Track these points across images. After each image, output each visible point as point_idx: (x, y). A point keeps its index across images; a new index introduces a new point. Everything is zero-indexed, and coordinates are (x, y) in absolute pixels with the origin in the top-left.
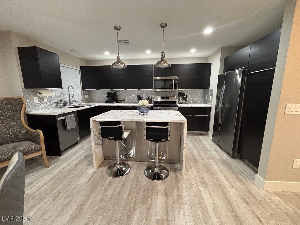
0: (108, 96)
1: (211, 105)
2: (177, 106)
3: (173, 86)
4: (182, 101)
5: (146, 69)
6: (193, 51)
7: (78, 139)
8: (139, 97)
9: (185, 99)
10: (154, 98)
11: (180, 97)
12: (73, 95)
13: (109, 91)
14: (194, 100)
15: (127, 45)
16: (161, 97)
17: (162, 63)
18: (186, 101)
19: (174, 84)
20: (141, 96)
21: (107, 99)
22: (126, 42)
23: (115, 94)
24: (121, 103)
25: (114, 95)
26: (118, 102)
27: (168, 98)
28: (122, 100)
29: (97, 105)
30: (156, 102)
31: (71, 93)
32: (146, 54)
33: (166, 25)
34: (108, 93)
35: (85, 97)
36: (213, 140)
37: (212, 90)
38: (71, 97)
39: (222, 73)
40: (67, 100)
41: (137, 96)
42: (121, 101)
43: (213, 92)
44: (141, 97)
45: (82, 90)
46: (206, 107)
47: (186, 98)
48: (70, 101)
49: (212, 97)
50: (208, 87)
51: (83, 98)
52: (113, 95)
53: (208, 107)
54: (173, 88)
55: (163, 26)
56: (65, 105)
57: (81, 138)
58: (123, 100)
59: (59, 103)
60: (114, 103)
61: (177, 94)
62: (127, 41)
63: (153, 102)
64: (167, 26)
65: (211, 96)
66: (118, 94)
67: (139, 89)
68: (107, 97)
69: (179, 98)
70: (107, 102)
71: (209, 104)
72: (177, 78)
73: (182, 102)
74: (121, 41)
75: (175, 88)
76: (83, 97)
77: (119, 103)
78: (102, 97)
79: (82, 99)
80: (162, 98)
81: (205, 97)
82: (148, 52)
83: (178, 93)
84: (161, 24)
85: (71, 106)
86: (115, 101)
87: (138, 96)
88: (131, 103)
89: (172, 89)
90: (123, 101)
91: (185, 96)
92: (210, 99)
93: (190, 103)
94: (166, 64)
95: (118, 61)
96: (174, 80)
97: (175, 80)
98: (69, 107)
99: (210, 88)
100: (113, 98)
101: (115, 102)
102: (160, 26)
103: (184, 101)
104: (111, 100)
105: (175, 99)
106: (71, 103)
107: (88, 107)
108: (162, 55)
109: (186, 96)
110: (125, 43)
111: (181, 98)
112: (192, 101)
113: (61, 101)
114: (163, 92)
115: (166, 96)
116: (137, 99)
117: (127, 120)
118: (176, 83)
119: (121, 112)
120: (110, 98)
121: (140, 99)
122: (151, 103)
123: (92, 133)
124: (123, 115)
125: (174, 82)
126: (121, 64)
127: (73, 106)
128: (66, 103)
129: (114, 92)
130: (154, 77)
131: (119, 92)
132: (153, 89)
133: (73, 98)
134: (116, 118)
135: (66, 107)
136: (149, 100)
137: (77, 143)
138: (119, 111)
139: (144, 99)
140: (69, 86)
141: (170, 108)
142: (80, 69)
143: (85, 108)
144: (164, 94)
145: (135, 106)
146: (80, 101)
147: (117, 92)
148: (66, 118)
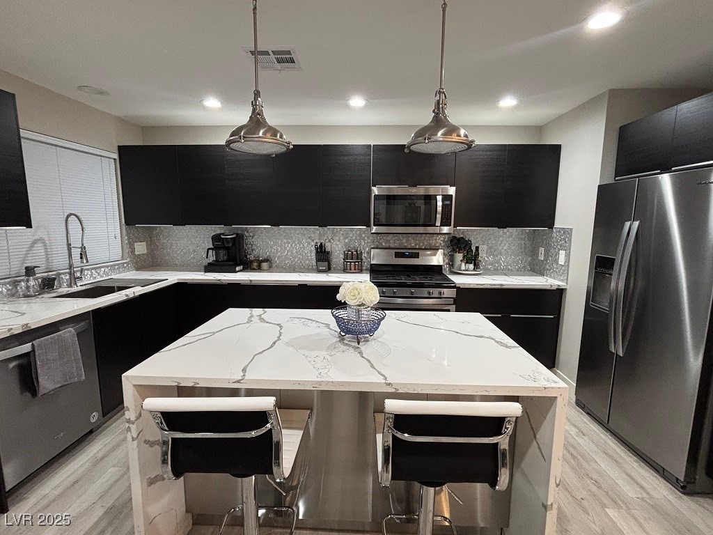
0: (216, 248)
1: (562, 281)
2: (453, 286)
3: (439, 216)
4: (463, 264)
5: (346, 158)
6: (508, 102)
7: (95, 417)
8: (321, 252)
9: (472, 258)
10: (369, 253)
11: (454, 251)
12: (83, 248)
13: (217, 229)
14: (498, 262)
15: (287, 73)
16: (394, 251)
18: (476, 266)
19: (439, 209)
20: (328, 247)
21: (212, 258)
22: (286, 58)
23: (239, 239)
24: (259, 269)
25: (234, 244)
26: (247, 266)
27: (416, 256)
28: (262, 261)
29: (172, 278)
30: (377, 269)
31: (76, 243)
32: (348, 107)
34: (216, 238)
35: (133, 250)
36: (577, 404)
37: (567, 232)
38: (76, 253)
39: (610, 180)
40: (60, 261)
41: (313, 249)
42: (260, 262)
43: (570, 240)
44: (328, 253)
45: (124, 227)
46: (548, 288)
47: (477, 255)
48: (71, 266)
49: (568, 256)
50: (549, 221)
51: (126, 256)
52: (230, 245)
54: (438, 223)
56: (48, 284)
57: (105, 413)
58: (266, 260)
59: (23, 281)
60: (236, 272)
61: (443, 241)
62: (289, 54)
63: (366, 265)
65: (562, 253)
66: (250, 240)
67: (323, 225)
68: (210, 251)
69: (453, 256)
70: (209, 268)
71: (554, 278)
72: (452, 191)
73: (463, 267)
74: (267, 53)
75: (445, 222)
76: (127, 251)
77: (253, 270)
78: (194, 251)
79: (123, 259)
80: (397, 255)
81: (534, 253)
82: (357, 102)
83: (446, 239)
85: (75, 289)
86: (239, 265)
87: (317, 249)
88: (292, 269)
89: (434, 225)
90: (265, 265)
91: (474, 249)
92: (556, 261)
93: (487, 272)
94: (454, 137)
95: (257, 121)
96: (439, 198)
97: (447, 198)
98: (64, 290)
99: (559, 223)
100: (230, 253)
101: (237, 269)
103: (471, 266)
104: (223, 261)
105: (437, 259)
107: (138, 291)
108: (438, 103)
109: (477, 248)
110: (279, 61)
111: (459, 256)
112: (492, 264)
113: (30, 271)
114: (400, 236)
115: (409, 246)
116: (314, 257)
117: (295, 382)
118: (446, 209)
119: (262, 320)
120: (221, 255)
121: (323, 257)
122: (361, 271)
123: (133, 439)
124: (274, 343)
125: (440, 204)
126: (268, 135)
127: (84, 288)
128: (54, 279)
129: (237, 234)
130: (375, 186)
131: (251, 235)
132: (368, 225)
133: (81, 258)
134: (244, 370)
135: (54, 295)
136: (353, 262)
137: (91, 432)
138: (255, 319)
139: (338, 257)
140: (68, 217)
141: (431, 290)
142: (116, 156)
143: (127, 295)
144: (404, 241)
145: (308, 284)
146: (115, 265)
147: (247, 234)
148: (34, 350)
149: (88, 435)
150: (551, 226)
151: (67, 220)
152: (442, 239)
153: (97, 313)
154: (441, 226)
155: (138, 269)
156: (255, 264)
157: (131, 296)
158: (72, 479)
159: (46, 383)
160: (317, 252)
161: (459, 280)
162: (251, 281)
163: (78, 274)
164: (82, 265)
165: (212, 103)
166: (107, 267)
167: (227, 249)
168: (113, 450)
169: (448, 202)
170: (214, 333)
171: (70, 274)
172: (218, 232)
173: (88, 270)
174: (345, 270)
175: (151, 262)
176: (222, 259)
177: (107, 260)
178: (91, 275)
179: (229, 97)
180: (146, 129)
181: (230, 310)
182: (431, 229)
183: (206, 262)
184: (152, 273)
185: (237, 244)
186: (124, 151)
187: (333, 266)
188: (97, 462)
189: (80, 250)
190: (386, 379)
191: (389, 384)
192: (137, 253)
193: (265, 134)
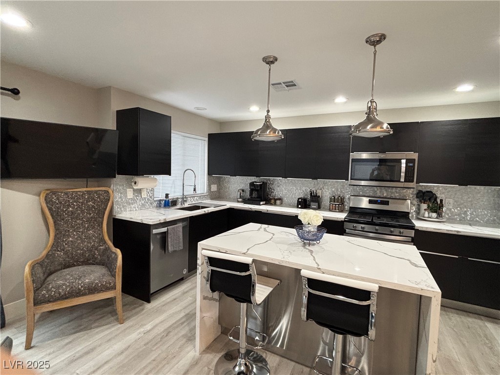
2: (412, 227)
3: (403, 174)
4: (427, 212)
6: (465, 88)
7: (185, 271)
8: (314, 196)
9: (436, 207)
10: (349, 199)
11: (421, 202)
13: (253, 179)
14: (465, 213)
15: (293, 90)
16: (369, 198)
17: (369, 127)
18: (440, 215)
20: (319, 193)
22: (291, 85)
23: (264, 185)
24: (275, 204)
25: (261, 188)
26: (268, 202)
27: (387, 203)
29: (229, 205)
30: (353, 211)
32: (334, 103)
33: (383, 37)
34: (252, 184)
35: (210, 188)
42: (276, 200)
44: (319, 197)
45: (207, 176)
47: (441, 206)
48: (183, 194)
51: (207, 191)
52: (259, 189)
54: (402, 180)
55: (376, 41)
56: (174, 203)
57: (189, 271)
58: (280, 199)
60: (260, 205)
61: (412, 194)
62: (292, 82)
63: (347, 208)
64: (385, 38)
66: (271, 186)
67: (315, 178)
69: (419, 205)
70: (245, 201)
72: (414, 156)
73: (426, 215)
74: (280, 84)
75: (409, 178)
76: (207, 189)
77: (271, 204)
79: (205, 193)
80: (370, 202)
82: (341, 99)
83: (415, 192)
84: (369, 37)
86: (263, 201)
87: (311, 194)
89: (399, 181)
90: (278, 202)
91: (439, 201)
93: (451, 220)
94: (378, 129)
95: (267, 126)
96: (404, 161)
97: (408, 161)
100: (260, 194)
101: (261, 203)
102: (367, 42)
103: (434, 215)
104: (254, 198)
105: (409, 206)
106: (185, 199)
107: (211, 209)
108: (369, 108)
109: (441, 201)
110: (287, 86)
111: (424, 206)
114: (375, 187)
115: (382, 196)
117: (270, 259)
118: (410, 169)
119: (265, 230)
120: (254, 194)
121: (315, 199)
123: (199, 274)
124: (267, 241)
125: (404, 165)
126: (272, 133)
127: (190, 206)
129: (263, 182)
130: (352, 152)
131: (272, 183)
132: (347, 179)
134: (248, 250)
136: (337, 204)
137: (183, 279)
138: (262, 230)
139: (326, 201)
140: (186, 170)
141: (392, 229)
142: (207, 139)
143: (205, 211)
144: (378, 192)
146: (202, 196)
147: (269, 182)
148: (168, 231)
152: (411, 192)
153: (191, 218)
154: (405, 182)
155: (212, 199)
156: (273, 201)
157: (207, 212)
158: (174, 297)
159: (171, 247)
161: (419, 224)
162: (268, 210)
166: (198, 196)
169: (411, 165)
170: (240, 233)
171: (182, 198)
172: (254, 181)
173: (189, 197)
174: (331, 210)
175: (217, 196)
176: (253, 196)
178: (191, 200)
181: (251, 223)
182: (397, 184)
184: (218, 202)
185: (263, 187)
187: (322, 206)
188: (184, 293)
190: (318, 266)
191: (319, 269)
192: (212, 190)
193: (270, 132)
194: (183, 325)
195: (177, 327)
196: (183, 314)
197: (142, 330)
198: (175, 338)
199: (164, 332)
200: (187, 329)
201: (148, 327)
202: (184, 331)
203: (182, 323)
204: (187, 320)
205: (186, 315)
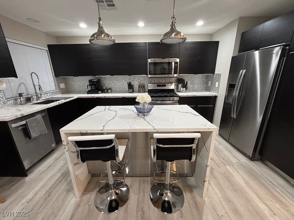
0: (91, 85)
1: (216, 93)
2: (178, 96)
3: (173, 70)
5: (137, 48)
6: (200, 23)
7: (54, 145)
8: (130, 85)
9: (185, 86)
10: (148, 85)
11: (178, 83)
12: (40, 86)
13: (90, 78)
14: (194, 87)
16: (157, 84)
18: (186, 89)
19: (173, 67)
20: (132, 83)
21: (89, 89)
22: (111, 4)
23: (99, 81)
24: (107, 92)
25: (97, 83)
26: (103, 91)
27: (165, 86)
28: (108, 89)
29: (75, 96)
30: (150, 91)
31: (36, 84)
32: (137, 26)
34: (90, 81)
35: (59, 87)
36: (219, 135)
37: (219, 75)
38: (37, 88)
39: (236, 54)
40: (32, 91)
41: (127, 84)
43: (220, 78)
44: (133, 86)
45: (55, 78)
46: (211, 96)
47: (187, 85)
48: (36, 92)
49: (219, 84)
51: (57, 89)
52: (96, 83)
53: (214, 96)
56: (28, 100)
57: (57, 144)
58: (110, 89)
59: (19, 98)
60: (99, 94)
62: (112, 1)
63: (147, 90)
65: (217, 83)
66: (103, 81)
67: (130, 75)
68: (89, 86)
69: (178, 85)
70: (89, 92)
71: (214, 92)
72: (178, 60)
73: (182, 89)
76: (57, 87)
77: (105, 93)
78: (83, 86)
80: (158, 86)
81: (207, 83)
82: (141, 24)
83: (176, 79)
85: (39, 101)
86: (100, 91)
87: (128, 84)
88: (120, 92)
89: (171, 74)
90: (109, 91)
91: (185, 82)
92: (215, 86)
93: (190, 91)
94: (179, 36)
96: (173, 63)
97: (176, 63)
98: (35, 102)
99: (217, 72)
100: (96, 87)
101: (99, 92)
103: (184, 89)
104: (94, 90)
105: (172, 87)
107: (63, 101)
109: (187, 82)
110: (108, 6)
111: (180, 85)
112: (192, 88)
113: (20, 95)
114: (159, 78)
115: (162, 82)
116: (127, 87)
117: (122, 130)
118: (176, 67)
119: (109, 110)
120: (93, 87)
121: (131, 87)
122: (145, 92)
123: (67, 151)
124: (114, 117)
125: (173, 65)
126: (106, 37)
127: (42, 101)
128: (30, 98)
129: (98, 79)
130: (149, 59)
131: (103, 79)
132: (147, 75)
133: (40, 89)
134: (104, 126)
135: (32, 103)
136: (142, 89)
137: (53, 150)
138: (107, 110)
139: (136, 87)
140: (32, 74)
141: (170, 98)
142: (47, 49)
143: (59, 103)
144: (160, 80)
145: (126, 97)
146: (53, 92)
147: (102, 79)
148: (27, 123)
149: (52, 151)
150: (214, 73)
151: (31, 75)
152: (174, 79)
153: (48, 109)
154: (174, 74)
155: (62, 94)
156: (106, 90)
157: (61, 103)
158: (49, 165)
159: (34, 134)
160: (128, 85)
161: (180, 94)
162: (105, 96)
163: (40, 96)
164: (41, 92)
165: (83, 25)
166: (50, 93)
167: (95, 85)
168: (62, 155)
169: (177, 65)
170: (92, 115)
171: (36, 96)
172: (91, 79)
173: (43, 94)
174: (139, 92)
175: (67, 91)
176: (93, 89)
177: (50, 90)
178: (45, 96)
179: (89, 23)
180: (58, 38)
181: (98, 106)
182: (170, 75)
183: (87, 90)
184: (67, 95)
185: (98, 82)
186: (50, 47)
187: (135, 90)
188: (57, 159)
189: (38, 86)
190: (154, 127)
191: (155, 129)
192: (61, 88)
193: (104, 36)
194: (62, 183)
195: (57, 186)
196: (59, 175)
197: (24, 201)
198: (57, 194)
199: (46, 194)
200: (65, 184)
201: (30, 196)
202: (63, 186)
203: (60, 182)
204: (64, 178)
205: (62, 175)
